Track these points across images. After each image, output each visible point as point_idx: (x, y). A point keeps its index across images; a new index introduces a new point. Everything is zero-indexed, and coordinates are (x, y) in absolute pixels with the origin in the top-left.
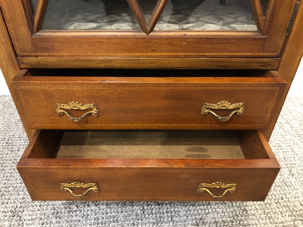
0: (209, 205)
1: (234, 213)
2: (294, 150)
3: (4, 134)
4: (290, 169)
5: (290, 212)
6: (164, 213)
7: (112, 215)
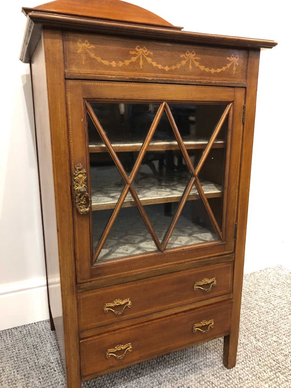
0: (213, 384)
2: (250, 320)
5: (270, 369)
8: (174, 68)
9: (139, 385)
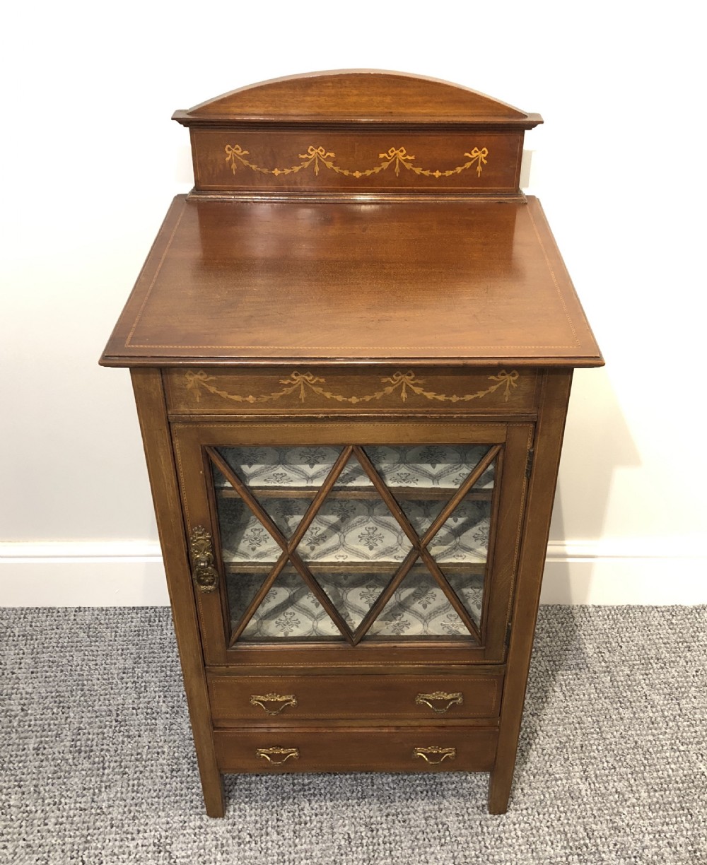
1: (483, 843)
3: (107, 702)
4: (585, 767)
6: (379, 845)
7: (303, 847)
8: (368, 398)
9: (329, 788)
